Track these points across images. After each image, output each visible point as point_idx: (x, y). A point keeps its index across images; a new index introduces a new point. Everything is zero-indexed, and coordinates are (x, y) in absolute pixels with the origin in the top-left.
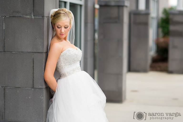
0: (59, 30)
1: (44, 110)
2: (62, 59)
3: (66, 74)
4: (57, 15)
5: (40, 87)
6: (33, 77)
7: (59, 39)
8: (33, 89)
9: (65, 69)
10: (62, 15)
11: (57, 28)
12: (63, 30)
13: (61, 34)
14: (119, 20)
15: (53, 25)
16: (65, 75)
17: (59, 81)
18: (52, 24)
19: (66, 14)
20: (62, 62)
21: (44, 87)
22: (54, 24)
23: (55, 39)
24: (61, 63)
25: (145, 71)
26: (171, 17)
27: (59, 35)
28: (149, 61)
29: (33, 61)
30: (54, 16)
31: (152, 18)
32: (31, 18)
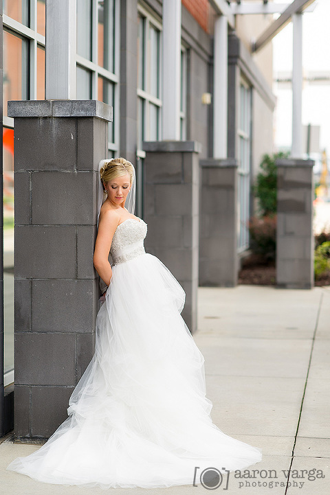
0: (114, 191)
1: (94, 313)
2: (118, 235)
3: (125, 257)
4: (110, 169)
5: (87, 277)
6: (77, 262)
7: (114, 204)
8: (76, 281)
9: (124, 251)
10: (118, 168)
11: (111, 188)
12: (121, 191)
13: (118, 198)
14: (183, 178)
15: (105, 184)
16: (122, 260)
17: (114, 267)
18: (102, 182)
19: (124, 167)
20: (119, 240)
21: (93, 277)
22: (107, 183)
23: (108, 205)
24: (118, 242)
25: (229, 284)
26: (280, 172)
27: (114, 199)
28: (237, 266)
29: (77, 239)
30: (106, 170)
31: (241, 175)
32: (74, 174)
